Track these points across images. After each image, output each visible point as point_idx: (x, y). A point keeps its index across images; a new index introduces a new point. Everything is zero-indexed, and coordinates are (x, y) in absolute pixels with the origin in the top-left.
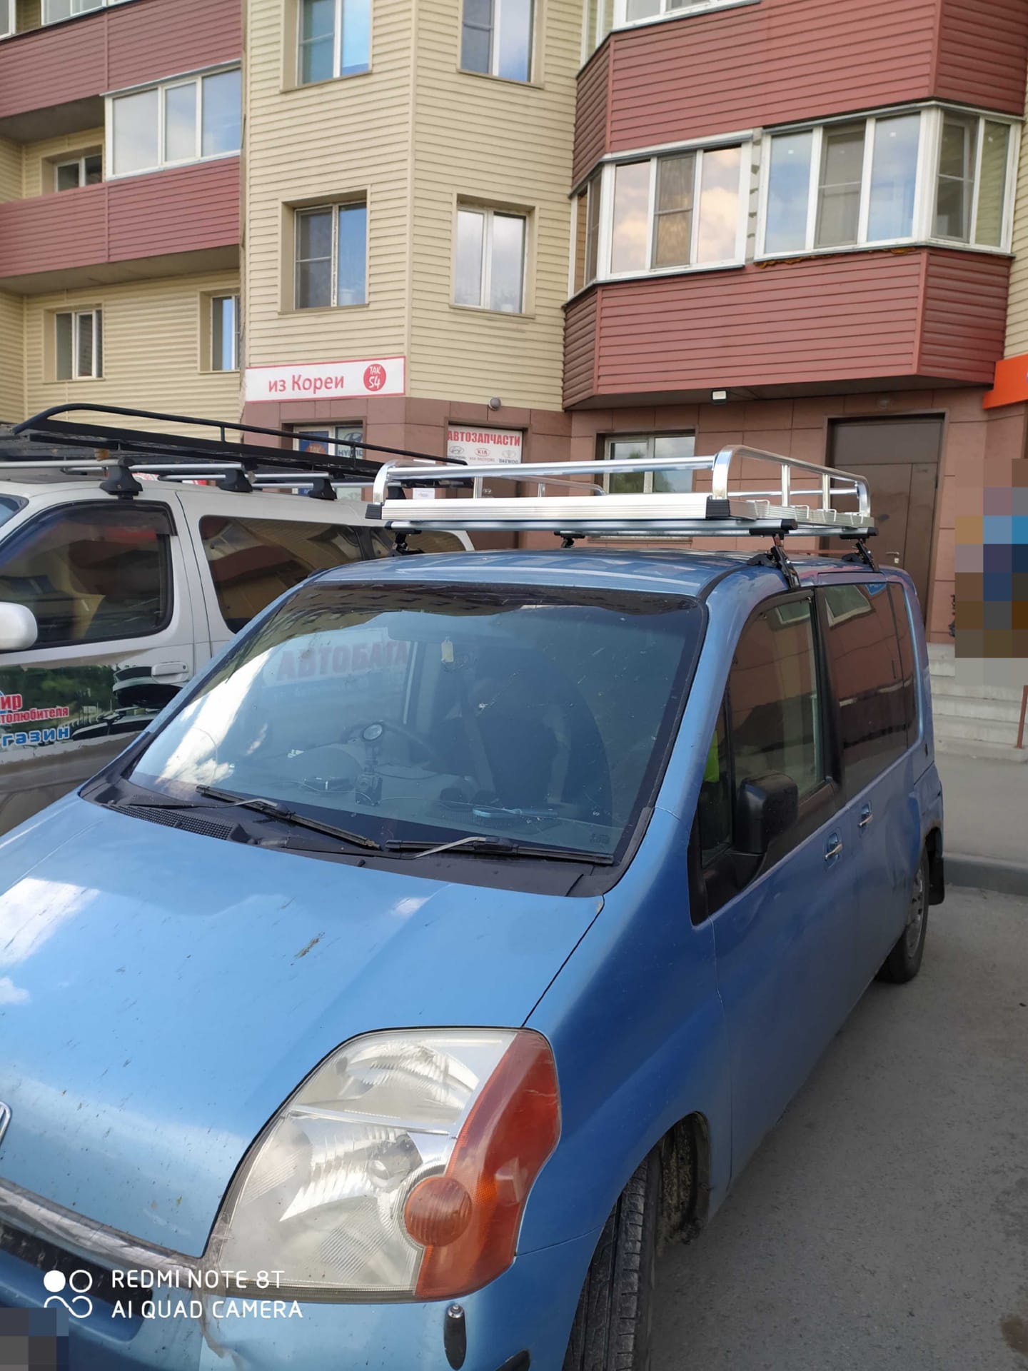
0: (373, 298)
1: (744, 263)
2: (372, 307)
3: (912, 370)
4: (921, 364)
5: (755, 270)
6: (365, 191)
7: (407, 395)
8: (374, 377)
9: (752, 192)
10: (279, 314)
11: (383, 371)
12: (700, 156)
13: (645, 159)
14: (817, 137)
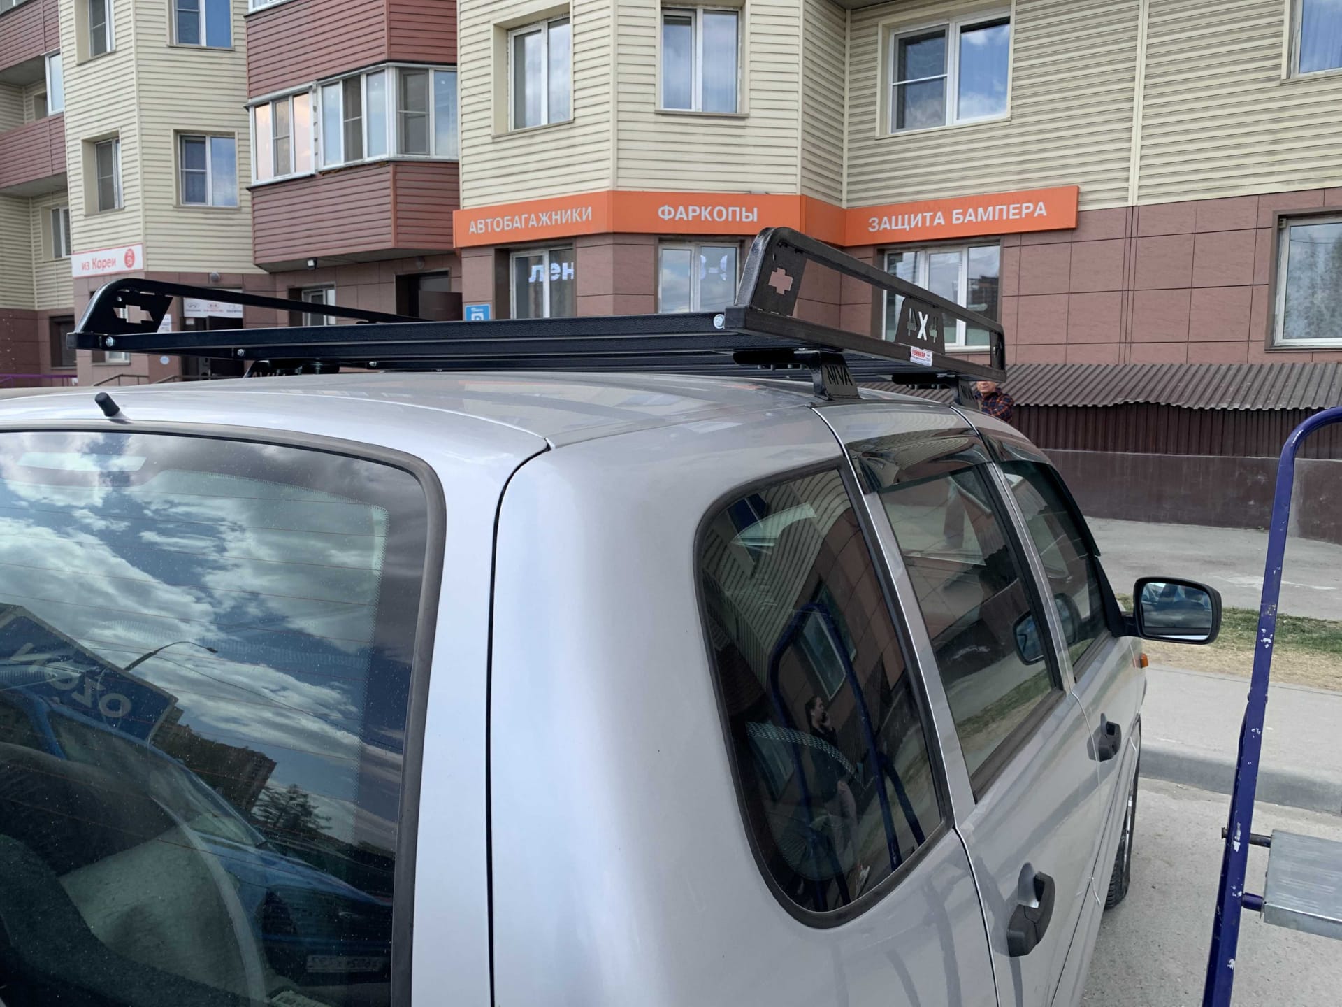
0: (127, 203)
1: (313, 172)
2: (127, 209)
3: (390, 245)
4: (397, 241)
5: (320, 176)
6: (118, 131)
7: (146, 270)
8: (129, 258)
9: (315, 124)
10: (86, 216)
11: (133, 254)
12: (291, 98)
13: (266, 103)
14: (340, 87)
